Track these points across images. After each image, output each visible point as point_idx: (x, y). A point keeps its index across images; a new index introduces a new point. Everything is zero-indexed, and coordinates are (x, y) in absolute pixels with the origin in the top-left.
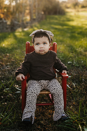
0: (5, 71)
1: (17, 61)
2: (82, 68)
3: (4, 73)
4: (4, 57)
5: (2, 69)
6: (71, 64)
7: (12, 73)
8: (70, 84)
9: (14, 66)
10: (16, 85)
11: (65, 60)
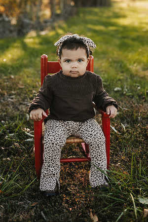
0: (7, 105)
1: (28, 88)
2: (137, 98)
3: (6, 109)
4: (6, 80)
5: (2, 101)
6: (120, 93)
7: (20, 108)
8: (117, 126)
9: (23, 96)
10: (26, 129)
11: (109, 85)
